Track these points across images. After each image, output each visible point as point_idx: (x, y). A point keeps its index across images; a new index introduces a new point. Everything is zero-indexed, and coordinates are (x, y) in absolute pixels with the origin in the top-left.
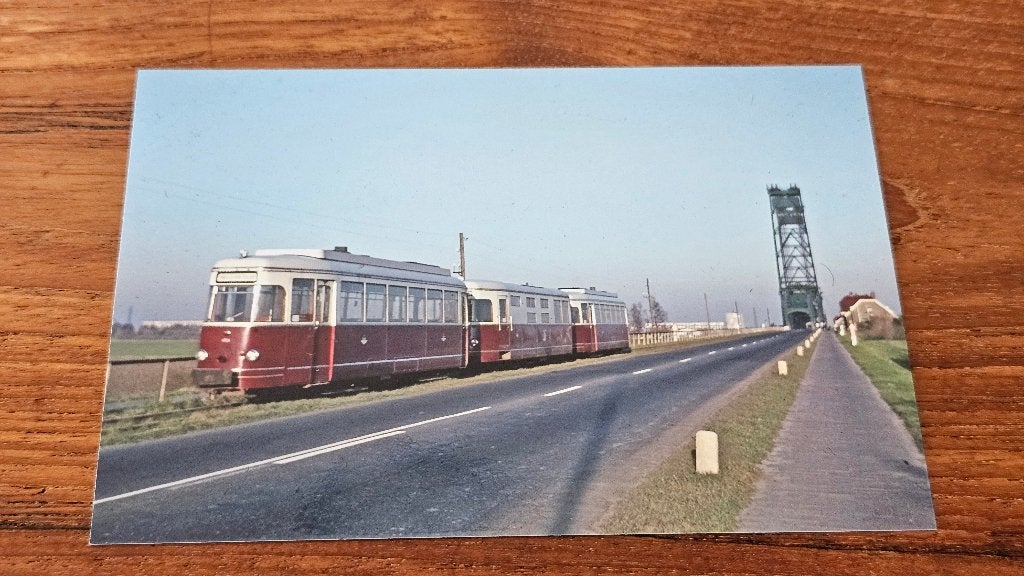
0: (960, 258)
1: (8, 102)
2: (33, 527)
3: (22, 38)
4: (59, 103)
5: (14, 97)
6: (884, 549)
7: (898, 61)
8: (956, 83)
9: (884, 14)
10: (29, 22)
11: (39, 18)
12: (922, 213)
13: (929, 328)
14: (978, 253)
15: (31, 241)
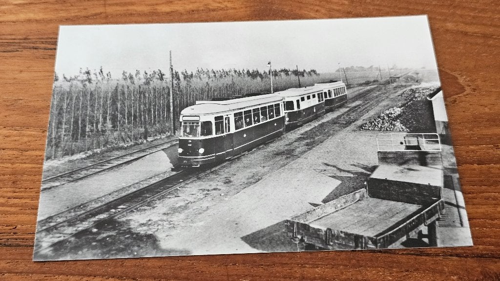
0: (487, 110)
1: (3, 37)
2: (10, 246)
3: (11, 7)
4: (29, 37)
5: (6, 35)
6: (451, 255)
7: (453, 14)
8: (483, 24)
12: (467, 88)
13: (472, 145)
14: (496, 108)
15: (13, 104)
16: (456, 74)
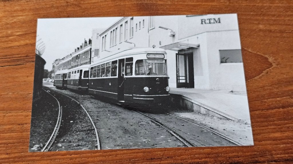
0: (285, 76)
1: (14, 56)
3: (15, 37)
4: (28, 55)
5: (16, 55)
6: (272, 161)
7: (263, 20)
8: (280, 24)
9: (258, 6)
10: (16, 32)
11: (19, 30)
12: (274, 64)
13: (278, 97)
14: (290, 74)
15: (26, 97)
16: (267, 56)
